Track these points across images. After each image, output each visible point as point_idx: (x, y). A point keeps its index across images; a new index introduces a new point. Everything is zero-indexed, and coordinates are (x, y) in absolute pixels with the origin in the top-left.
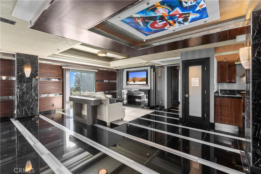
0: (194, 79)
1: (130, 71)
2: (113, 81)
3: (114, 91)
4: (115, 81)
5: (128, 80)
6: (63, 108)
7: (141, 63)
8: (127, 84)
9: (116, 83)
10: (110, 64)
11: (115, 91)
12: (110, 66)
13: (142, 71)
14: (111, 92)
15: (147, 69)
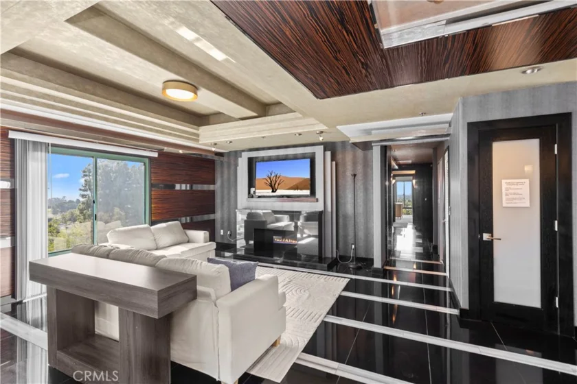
0: (513, 184)
1: (256, 158)
2: (206, 187)
3: (206, 217)
4: (211, 187)
5: (251, 183)
6: (13, 295)
7: (300, 134)
8: (251, 196)
9: (213, 192)
10: (198, 135)
11: (212, 217)
12: (197, 141)
13: (295, 157)
14: (199, 218)
15: (314, 153)
